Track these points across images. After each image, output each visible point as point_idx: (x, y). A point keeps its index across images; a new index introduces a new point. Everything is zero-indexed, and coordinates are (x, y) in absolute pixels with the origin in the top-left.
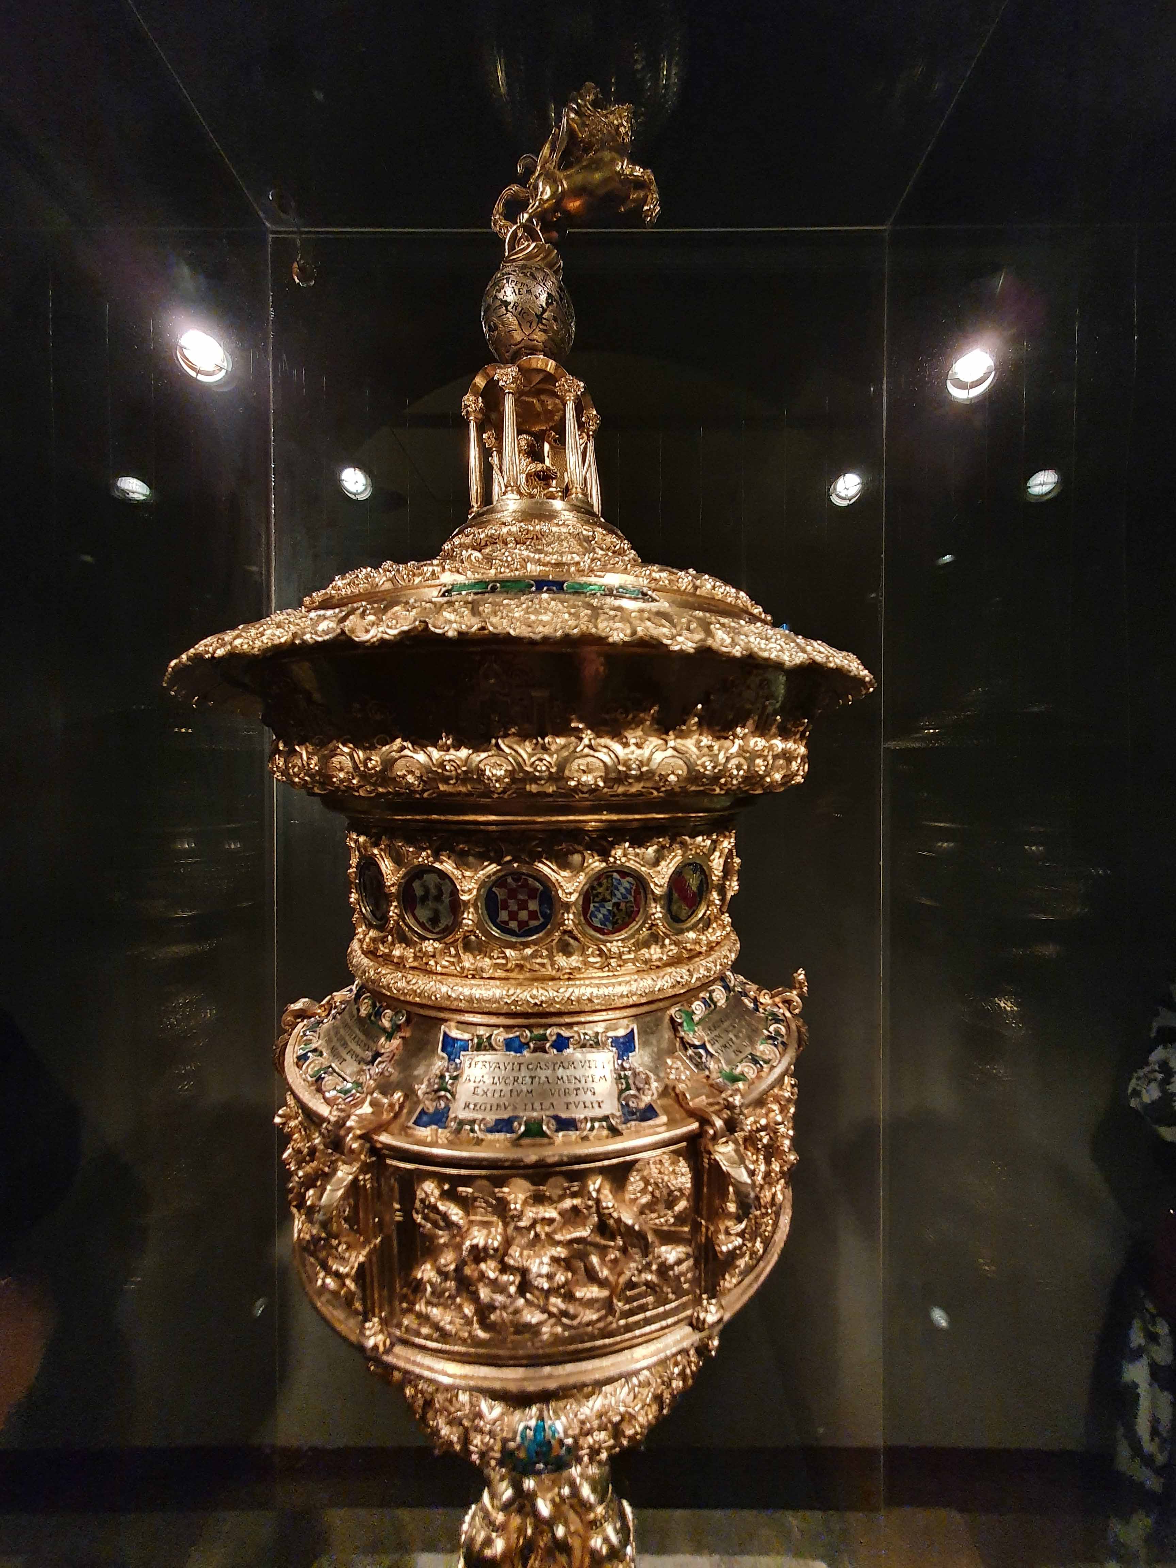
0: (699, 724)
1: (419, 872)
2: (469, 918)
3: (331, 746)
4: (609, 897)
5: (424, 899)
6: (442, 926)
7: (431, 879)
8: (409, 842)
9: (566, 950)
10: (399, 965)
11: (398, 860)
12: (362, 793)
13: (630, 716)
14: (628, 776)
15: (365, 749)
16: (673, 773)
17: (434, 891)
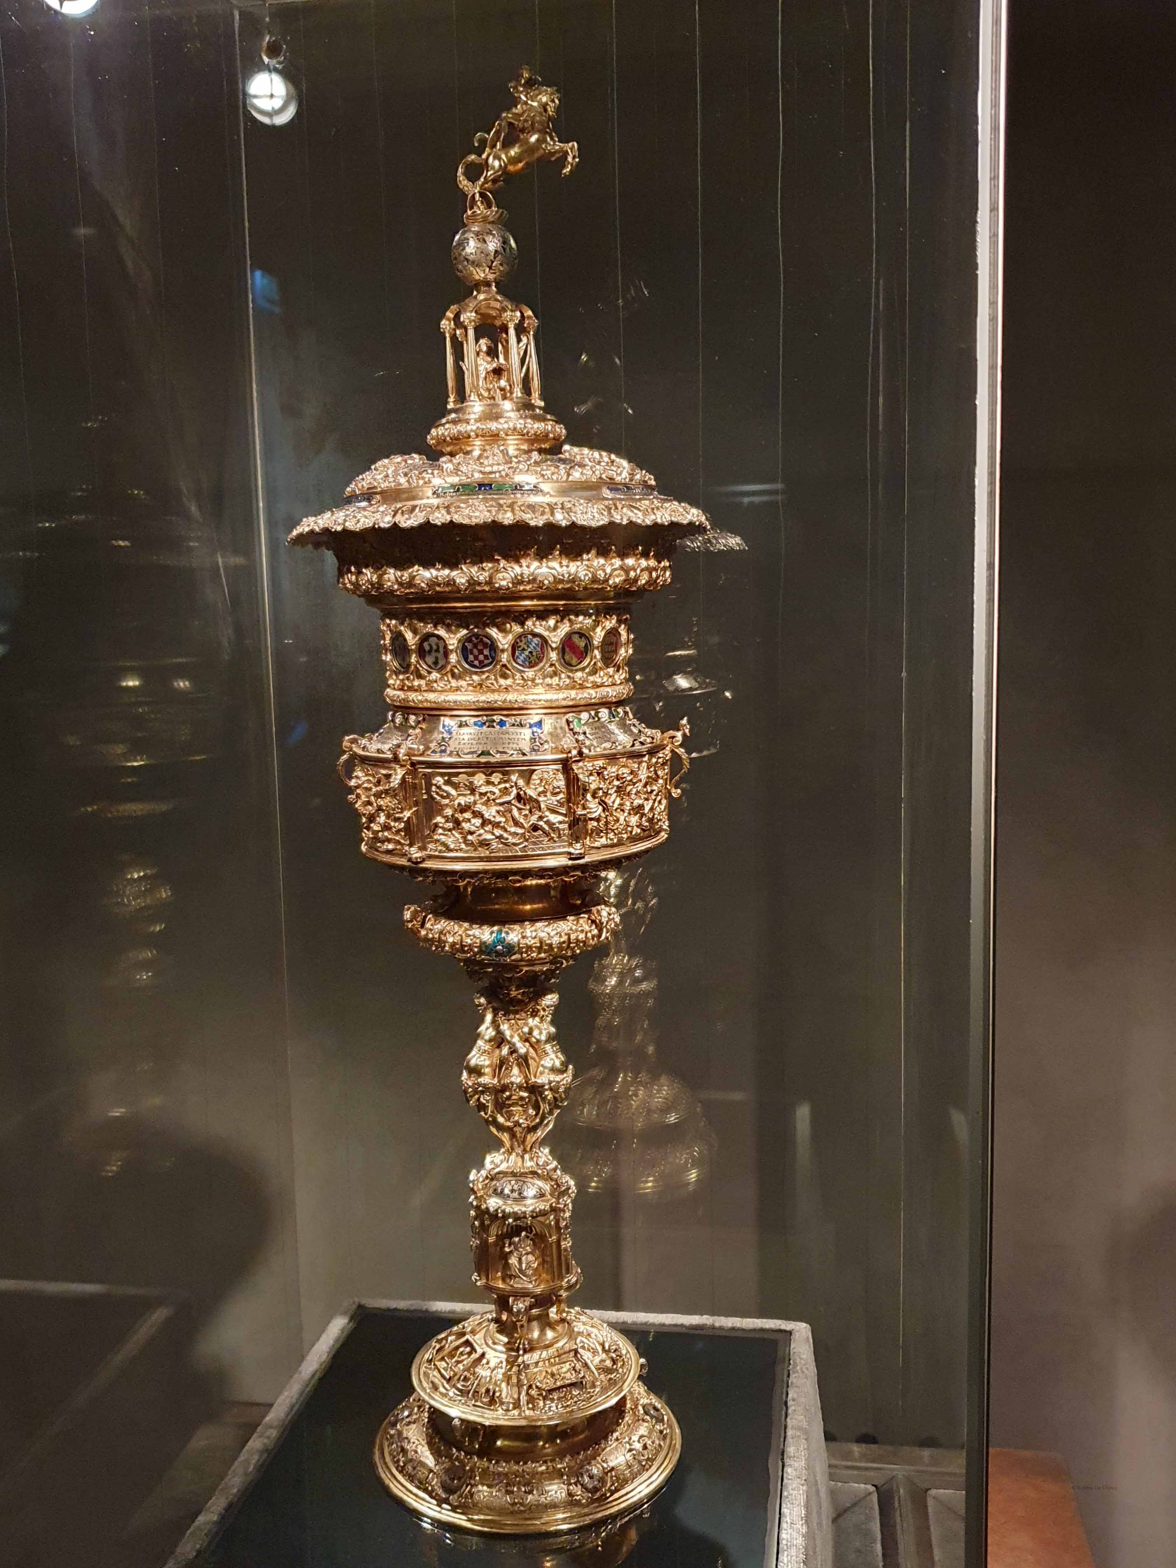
0: (560, 554)
1: (427, 637)
2: (453, 658)
3: (383, 569)
4: (526, 648)
5: (430, 652)
6: (439, 666)
7: (433, 640)
8: (421, 620)
9: (505, 676)
10: (418, 690)
11: (415, 632)
12: (398, 593)
13: (522, 553)
14: (523, 582)
15: (401, 571)
16: (546, 579)
17: (435, 647)
